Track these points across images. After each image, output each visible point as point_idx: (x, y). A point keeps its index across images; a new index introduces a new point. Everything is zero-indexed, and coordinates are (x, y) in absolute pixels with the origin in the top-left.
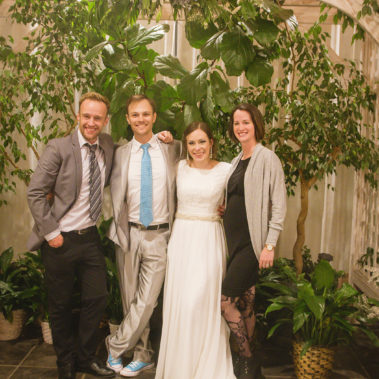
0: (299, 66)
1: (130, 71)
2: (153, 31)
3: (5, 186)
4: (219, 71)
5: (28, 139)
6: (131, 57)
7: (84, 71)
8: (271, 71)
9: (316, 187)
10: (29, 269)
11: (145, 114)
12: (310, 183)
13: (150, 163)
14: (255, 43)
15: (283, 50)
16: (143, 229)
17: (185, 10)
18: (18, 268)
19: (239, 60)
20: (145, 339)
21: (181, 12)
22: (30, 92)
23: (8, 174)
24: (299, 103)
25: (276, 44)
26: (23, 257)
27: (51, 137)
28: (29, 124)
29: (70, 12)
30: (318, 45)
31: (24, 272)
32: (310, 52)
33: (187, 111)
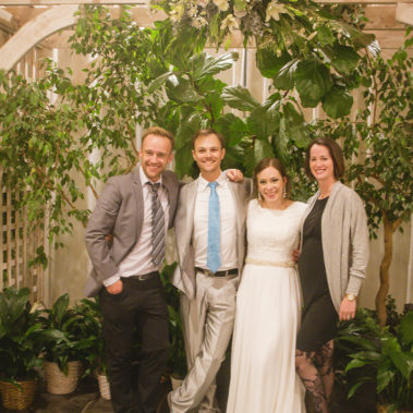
0: (382, 95)
1: (195, 104)
2: (220, 60)
3: (62, 227)
4: (293, 103)
5: (87, 177)
6: (197, 88)
7: (147, 104)
8: (350, 101)
9: (401, 230)
10: (86, 317)
11: (213, 150)
12: (395, 225)
13: (218, 203)
14: (332, 71)
15: (364, 78)
16: (210, 275)
17: (257, 37)
18: (74, 315)
19: (315, 90)
20: (211, 397)
21: (252, 40)
22: (89, 126)
23: (65, 214)
24: (382, 136)
25: (355, 72)
26: (80, 304)
27: (111, 175)
28: (88, 162)
29: (132, 41)
30: (403, 72)
31: (81, 321)
32: (394, 80)
33: (258, 146)
